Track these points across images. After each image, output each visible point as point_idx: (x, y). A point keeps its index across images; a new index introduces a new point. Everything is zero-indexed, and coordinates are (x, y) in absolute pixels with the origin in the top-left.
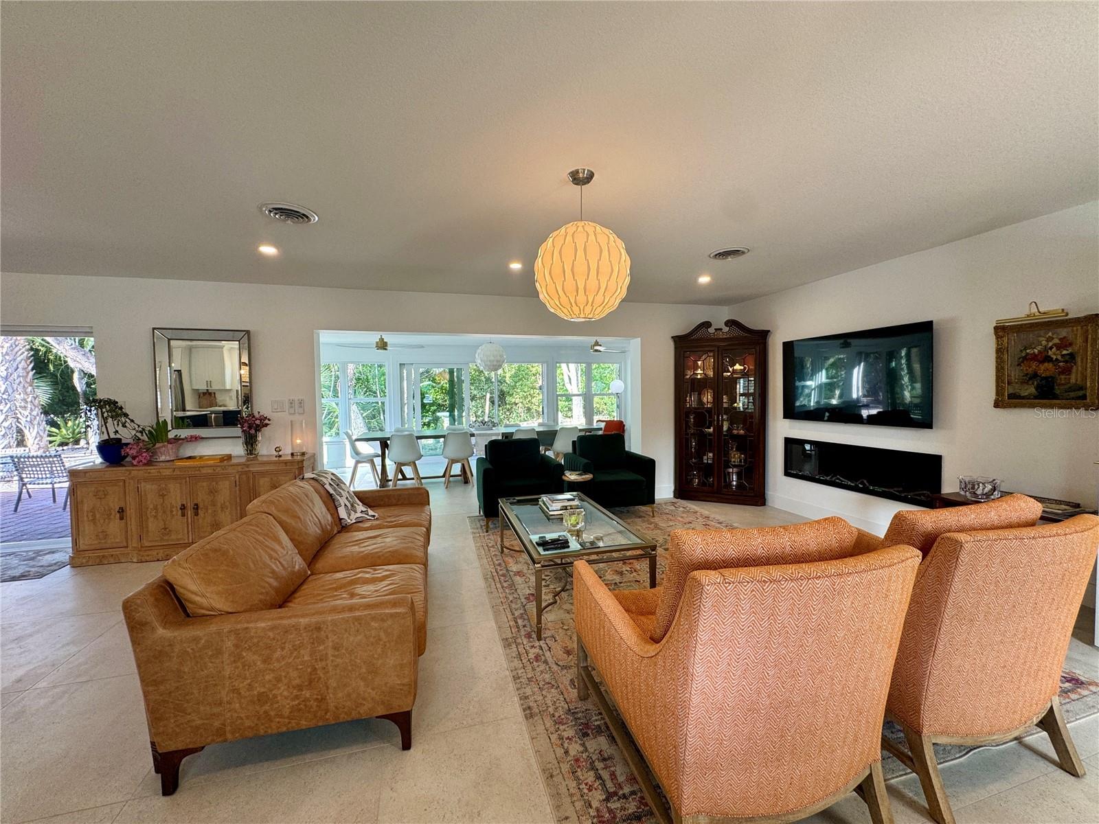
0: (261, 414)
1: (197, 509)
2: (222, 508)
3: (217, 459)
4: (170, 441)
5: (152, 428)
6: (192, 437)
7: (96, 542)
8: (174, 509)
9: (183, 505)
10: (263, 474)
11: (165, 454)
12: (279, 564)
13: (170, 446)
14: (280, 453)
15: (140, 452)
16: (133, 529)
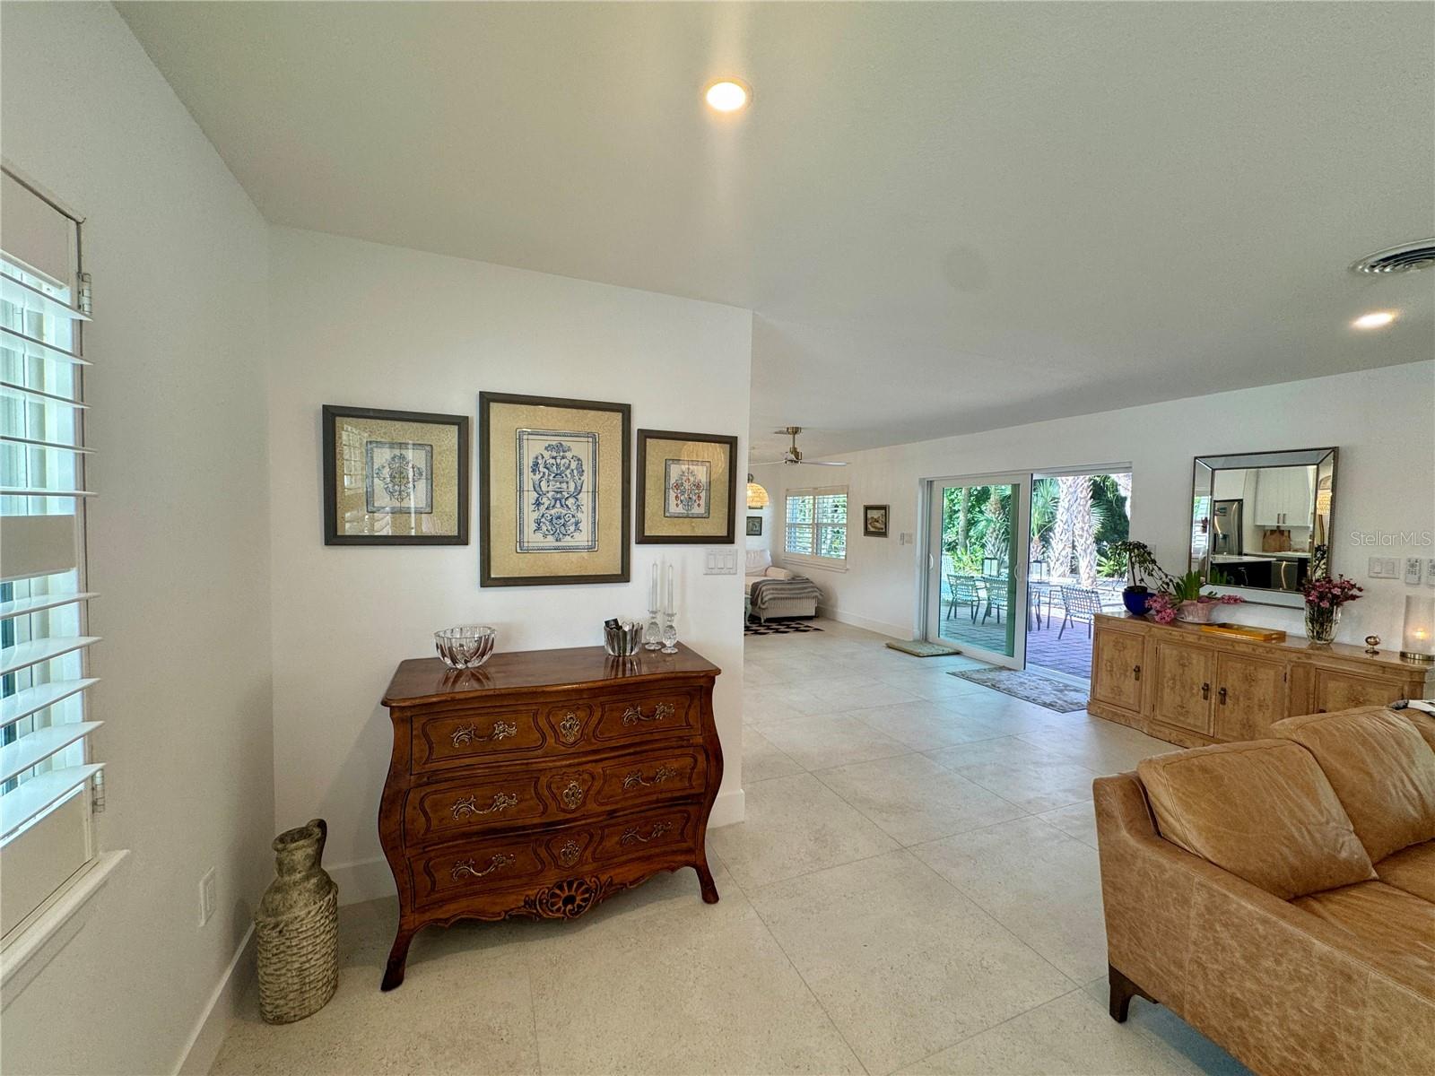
0: (1346, 578)
1: (1225, 695)
2: (1260, 706)
3: (1260, 635)
4: (1200, 599)
5: (1182, 580)
6: (1230, 598)
7: (1110, 695)
8: (1194, 686)
9: (1207, 685)
10: (1335, 675)
11: (1194, 615)
12: (1306, 833)
13: (1200, 605)
14: (1376, 647)
15: (1164, 607)
16: (1148, 696)
